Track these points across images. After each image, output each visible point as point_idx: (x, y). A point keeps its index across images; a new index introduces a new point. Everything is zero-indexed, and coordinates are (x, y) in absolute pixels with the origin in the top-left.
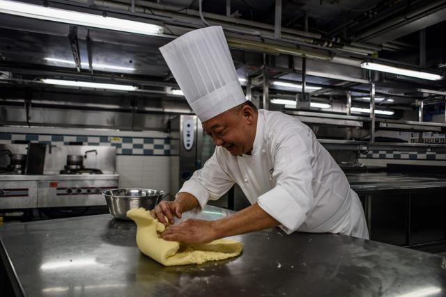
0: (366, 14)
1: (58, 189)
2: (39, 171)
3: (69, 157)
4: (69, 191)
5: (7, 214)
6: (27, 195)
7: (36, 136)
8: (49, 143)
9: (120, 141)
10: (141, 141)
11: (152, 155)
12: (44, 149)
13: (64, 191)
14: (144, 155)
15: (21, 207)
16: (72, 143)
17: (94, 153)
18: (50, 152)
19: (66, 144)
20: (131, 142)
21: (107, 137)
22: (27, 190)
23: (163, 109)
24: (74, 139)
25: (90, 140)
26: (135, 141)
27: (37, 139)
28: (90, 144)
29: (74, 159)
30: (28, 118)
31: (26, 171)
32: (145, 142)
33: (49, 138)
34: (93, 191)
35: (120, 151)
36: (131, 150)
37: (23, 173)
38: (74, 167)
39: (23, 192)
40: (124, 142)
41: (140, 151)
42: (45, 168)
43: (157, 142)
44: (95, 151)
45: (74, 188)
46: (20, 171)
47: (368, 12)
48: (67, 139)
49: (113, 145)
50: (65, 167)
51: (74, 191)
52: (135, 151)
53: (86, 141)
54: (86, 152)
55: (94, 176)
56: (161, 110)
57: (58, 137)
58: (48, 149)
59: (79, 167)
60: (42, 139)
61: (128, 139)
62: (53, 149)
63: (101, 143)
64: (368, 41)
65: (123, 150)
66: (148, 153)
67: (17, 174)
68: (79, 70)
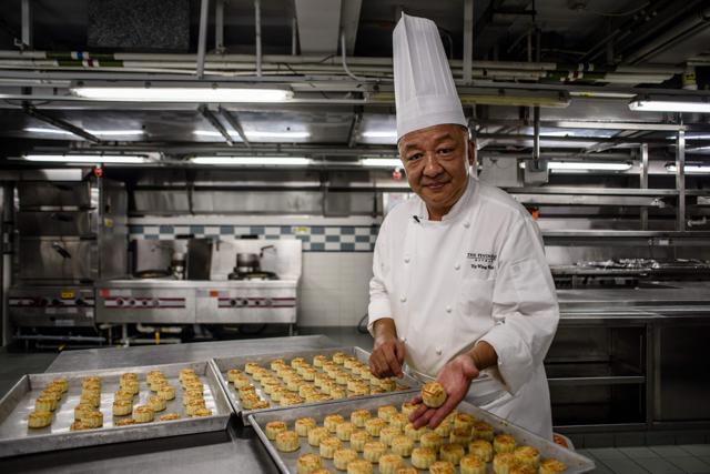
0: (636, 18)
1: (220, 299)
2: (205, 276)
3: (239, 256)
4: (233, 303)
5: (164, 330)
6: (183, 307)
7: (201, 227)
8: (217, 236)
9: (308, 232)
10: (336, 232)
11: (353, 251)
12: (211, 246)
13: (227, 303)
14: (342, 251)
15: (177, 321)
16: (244, 237)
17: (271, 249)
18: (218, 249)
19: (237, 237)
20: (323, 232)
21: (289, 227)
22: (183, 300)
23: (375, 183)
24: (247, 231)
25: (268, 231)
26: (329, 232)
27: (202, 232)
28: (268, 237)
29: (245, 259)
30: (191, 205)
31: (186, 274)
32: (343, 233)
33: (216, 231)
34: (262, 303)
35: (308, 246)
36: (323, 245)
37: (184, 278)
38: (244, 269)
39: (179, 303)
40: (313, 232)
41: (336, 246)
42: (212, 271)
43: (359, 232)
44: (271, 246)
45: (239, 299)
46: (181, 276)
47: (639, 14)
48: (239, 231)
49: (298, 237)
50: (235, 270)
51: (239, 303)
52: (329, 246)
53: (263, 232)
54: (262, 249)
55: (267, 282)
56: (371, 185)
57: (227, 229)
58: (215, 246)
59: (251, 270)
60: (208, 232)
61: (318, 229)
62: (221, 246)
63: (283, 236)
64: (651, 61)
65: (313, 245)
66: (347, 248)
67: (177, 279)
68: (230, 143)
